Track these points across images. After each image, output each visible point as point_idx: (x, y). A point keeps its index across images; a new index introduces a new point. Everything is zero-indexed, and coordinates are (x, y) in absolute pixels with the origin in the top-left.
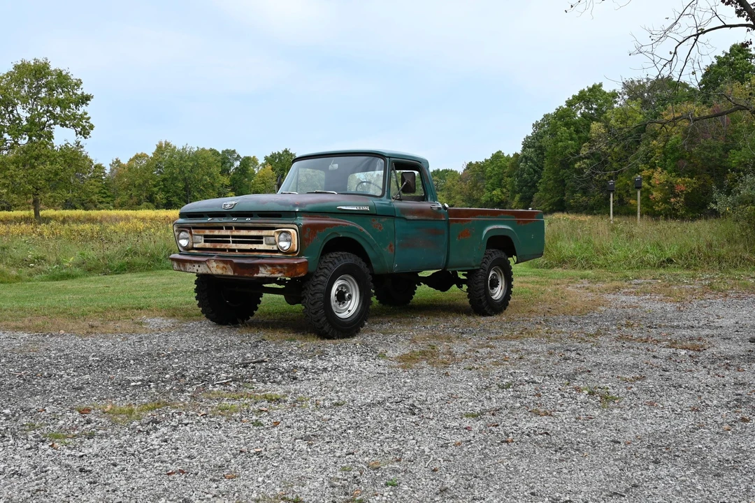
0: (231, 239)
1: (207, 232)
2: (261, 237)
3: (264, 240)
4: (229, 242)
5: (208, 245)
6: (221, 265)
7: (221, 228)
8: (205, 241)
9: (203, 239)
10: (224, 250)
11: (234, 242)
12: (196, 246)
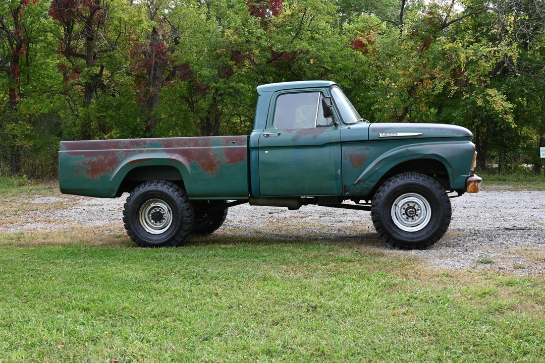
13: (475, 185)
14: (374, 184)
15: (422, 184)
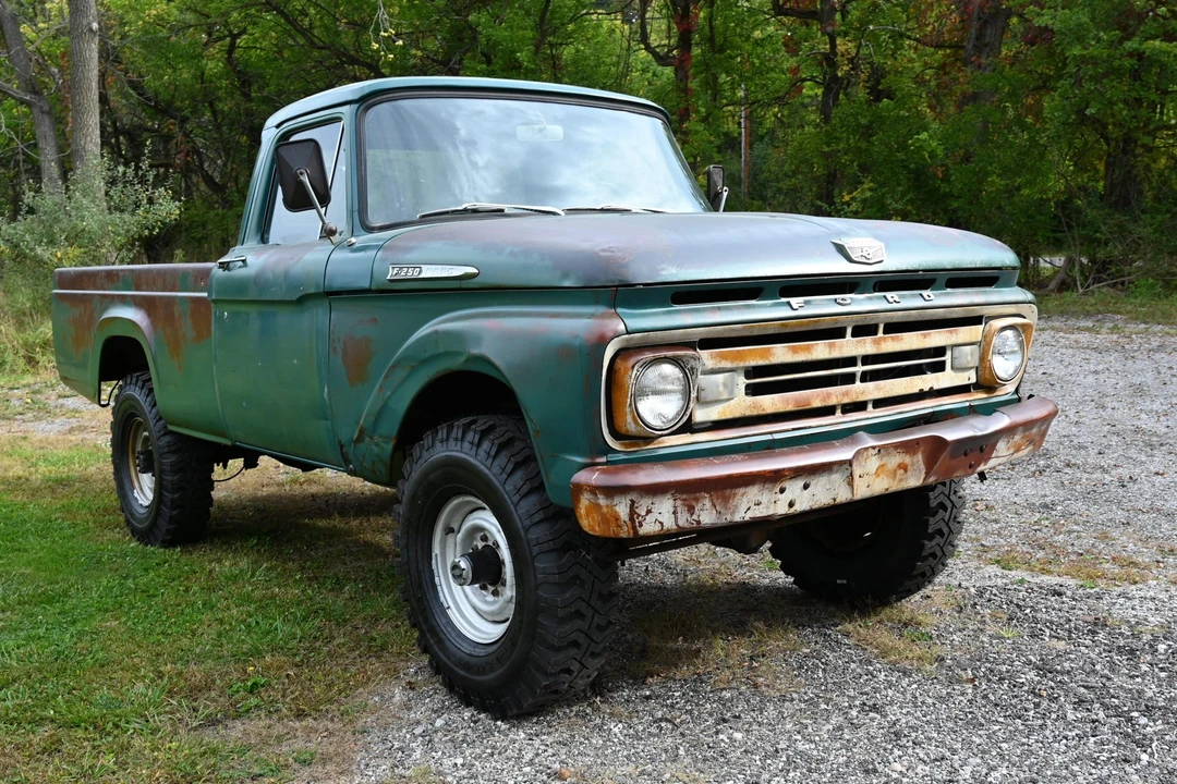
0: (859, 369)
1: (781, 353)
2: (941, 351)
3: (947, 358)
4: (850, 379)
5: (770, 403)
6: (895, 460)
7: (839, 333)
8: (753, 390)
9: (742, 381)
10: (828, 411)
11: (866, 377)
12: (701, 415)
13: (598, 506)
14: (389, 447)
15: (483, 467)
